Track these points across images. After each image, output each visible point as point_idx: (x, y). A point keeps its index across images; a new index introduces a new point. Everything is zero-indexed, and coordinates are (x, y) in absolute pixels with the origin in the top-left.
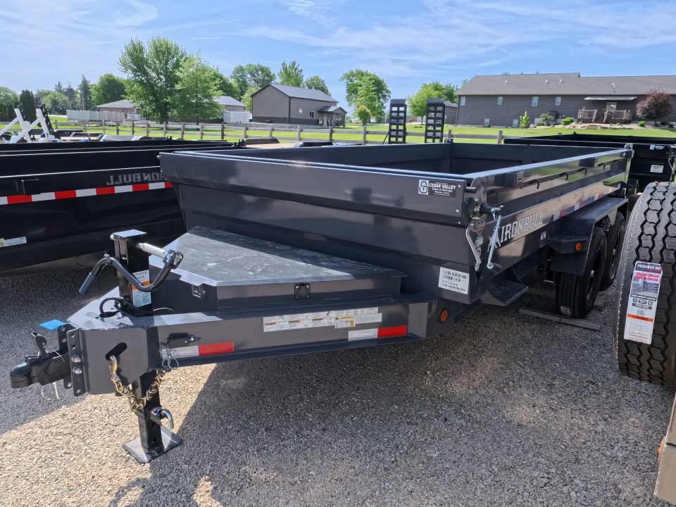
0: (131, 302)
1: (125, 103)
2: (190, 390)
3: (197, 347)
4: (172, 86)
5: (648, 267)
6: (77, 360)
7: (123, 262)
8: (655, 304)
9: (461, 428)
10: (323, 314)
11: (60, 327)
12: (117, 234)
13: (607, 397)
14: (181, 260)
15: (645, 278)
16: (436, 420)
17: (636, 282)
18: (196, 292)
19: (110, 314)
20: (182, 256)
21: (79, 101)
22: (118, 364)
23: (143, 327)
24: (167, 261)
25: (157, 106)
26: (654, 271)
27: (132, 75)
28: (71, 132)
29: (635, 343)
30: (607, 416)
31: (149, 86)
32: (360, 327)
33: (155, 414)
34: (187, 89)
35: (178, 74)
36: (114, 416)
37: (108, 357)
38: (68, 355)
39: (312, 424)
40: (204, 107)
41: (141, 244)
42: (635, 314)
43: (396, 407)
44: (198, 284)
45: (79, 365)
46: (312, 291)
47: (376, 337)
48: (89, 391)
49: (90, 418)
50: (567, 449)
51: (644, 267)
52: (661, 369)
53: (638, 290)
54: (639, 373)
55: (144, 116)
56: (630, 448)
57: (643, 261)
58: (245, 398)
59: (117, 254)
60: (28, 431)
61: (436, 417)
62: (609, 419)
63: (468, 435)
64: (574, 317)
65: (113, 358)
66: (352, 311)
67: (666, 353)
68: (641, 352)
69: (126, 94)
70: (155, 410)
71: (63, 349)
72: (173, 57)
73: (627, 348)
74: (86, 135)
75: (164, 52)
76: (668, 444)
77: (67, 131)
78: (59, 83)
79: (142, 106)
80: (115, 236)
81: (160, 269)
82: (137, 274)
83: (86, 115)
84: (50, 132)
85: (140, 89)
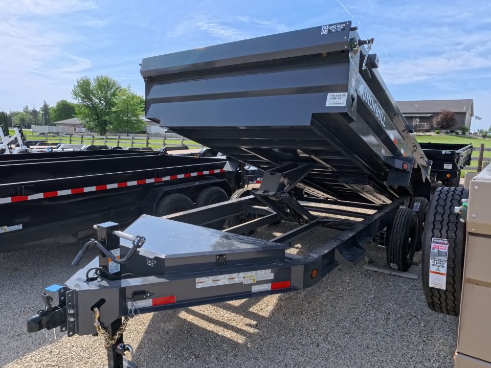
0: (107, 269)
1: (76, 120)
2: (139, 331)
3: (151, 300)
4: (110, 109)
5: (440, 241)
6: (72, 312)
7: (103, 243)
8: (446, 264)
9: (328, 351)
10: (235, 275)
11: (61, 289)
12: (100, 225)
13: (425, 326)
14: (144, 242)
15: (439, 248)
16: (311, 345)
17: (433, 251)
18: (150, 262)
19: (93, 279)
20: (145, 239)
21: (41, 119)
22: (99, 313)
23: (116, 287)
24: (135, 243)
25: (98, 122)
26: (443, 244)
27: (81, 101)
28: (37, 142)
29: (436, 289)
30: (425, 339)
31: (94, 108)
32: (259, 283)
33: (121, 348)
34: (121, 111)
35: (115, 100)
36: (87, 351)
37: (92, 309)
38: (66, 308)
39: (227, 352)
40: (133, 123)
41: (116, 232)
42: (435, 271)
43: (284, 338)
44: (152, 257)
45: (73, 315)
46: (227, 259)
47: (270, 289)
48: (77, 333)
49: (70, 353)
50: (400, 363)
51: (438, 241)
52: (453, 305)
53: (435, 256)
54: (441, 309)
55: (89, 129)
56: (441, 361)
57: (436, 237)
58: (179, 335)
59: (99, 238)
60: (26, 365)
61: (311, 344)
62: (427, 341)
63: (334, 355)
64: (399, 270)
65: (96, 309)
66: (254, 272)
67: (455, 295)
68: (440, 295)
69: (75, 114)
70: (120, 345)
71: (62, 304)
72: (111, 89)
73: (432, 293)
74: (48, 144)
75: (105, 85)
76: (458, 353)
77: (34, 142)
78: (27, 106)
79: (87, 122)
80: (98, 227)
81: (130, 249)
82: (112, 251)
83: (46, 129)
84: (23, 143)
85: (86, 111)
